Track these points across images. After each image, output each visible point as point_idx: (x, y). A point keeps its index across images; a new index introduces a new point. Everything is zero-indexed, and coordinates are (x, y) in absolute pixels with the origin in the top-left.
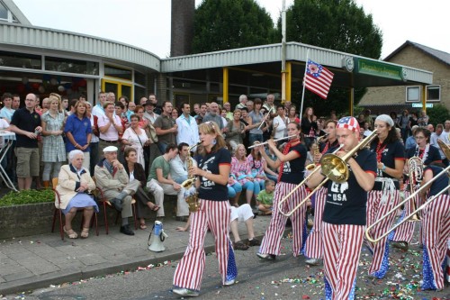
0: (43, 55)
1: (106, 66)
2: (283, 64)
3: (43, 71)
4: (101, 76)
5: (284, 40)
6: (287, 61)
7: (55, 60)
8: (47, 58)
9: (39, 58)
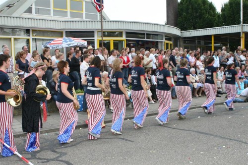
0: (146, 33)
1: (166, 36)
2: (241, 33)
3: (146, 39)
4: (164, 40)
5: (242, 23)
6: (243, 32)
7: (149, 35)
8: (147, 34)
9: (144, 34)
